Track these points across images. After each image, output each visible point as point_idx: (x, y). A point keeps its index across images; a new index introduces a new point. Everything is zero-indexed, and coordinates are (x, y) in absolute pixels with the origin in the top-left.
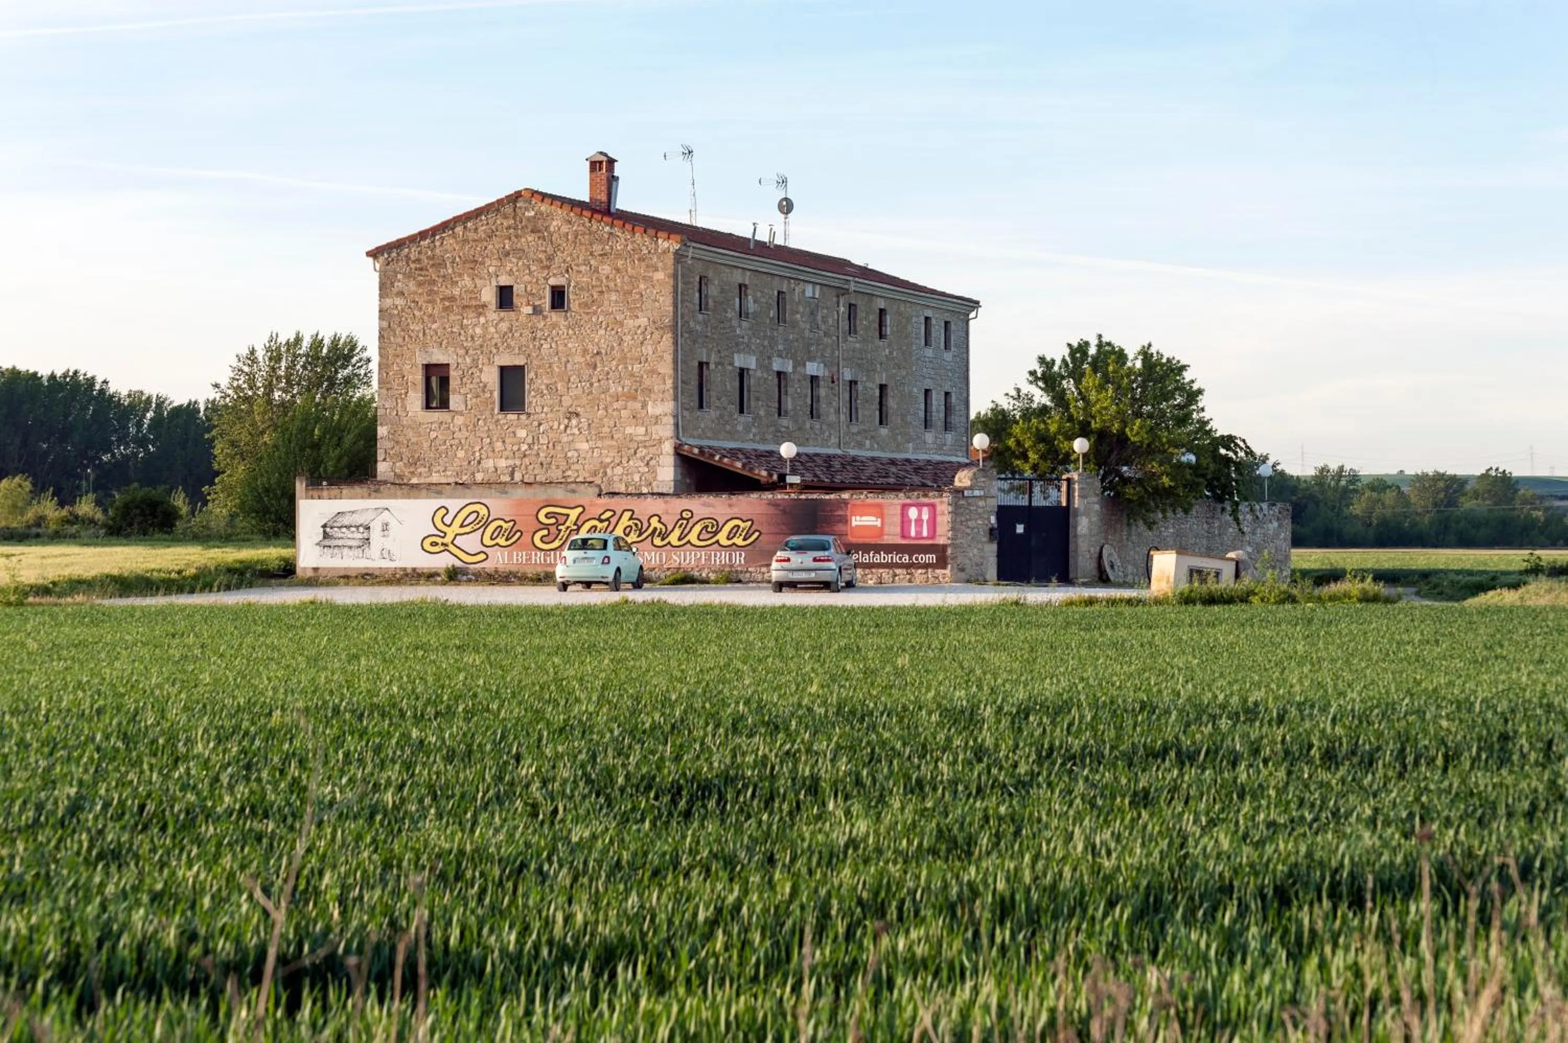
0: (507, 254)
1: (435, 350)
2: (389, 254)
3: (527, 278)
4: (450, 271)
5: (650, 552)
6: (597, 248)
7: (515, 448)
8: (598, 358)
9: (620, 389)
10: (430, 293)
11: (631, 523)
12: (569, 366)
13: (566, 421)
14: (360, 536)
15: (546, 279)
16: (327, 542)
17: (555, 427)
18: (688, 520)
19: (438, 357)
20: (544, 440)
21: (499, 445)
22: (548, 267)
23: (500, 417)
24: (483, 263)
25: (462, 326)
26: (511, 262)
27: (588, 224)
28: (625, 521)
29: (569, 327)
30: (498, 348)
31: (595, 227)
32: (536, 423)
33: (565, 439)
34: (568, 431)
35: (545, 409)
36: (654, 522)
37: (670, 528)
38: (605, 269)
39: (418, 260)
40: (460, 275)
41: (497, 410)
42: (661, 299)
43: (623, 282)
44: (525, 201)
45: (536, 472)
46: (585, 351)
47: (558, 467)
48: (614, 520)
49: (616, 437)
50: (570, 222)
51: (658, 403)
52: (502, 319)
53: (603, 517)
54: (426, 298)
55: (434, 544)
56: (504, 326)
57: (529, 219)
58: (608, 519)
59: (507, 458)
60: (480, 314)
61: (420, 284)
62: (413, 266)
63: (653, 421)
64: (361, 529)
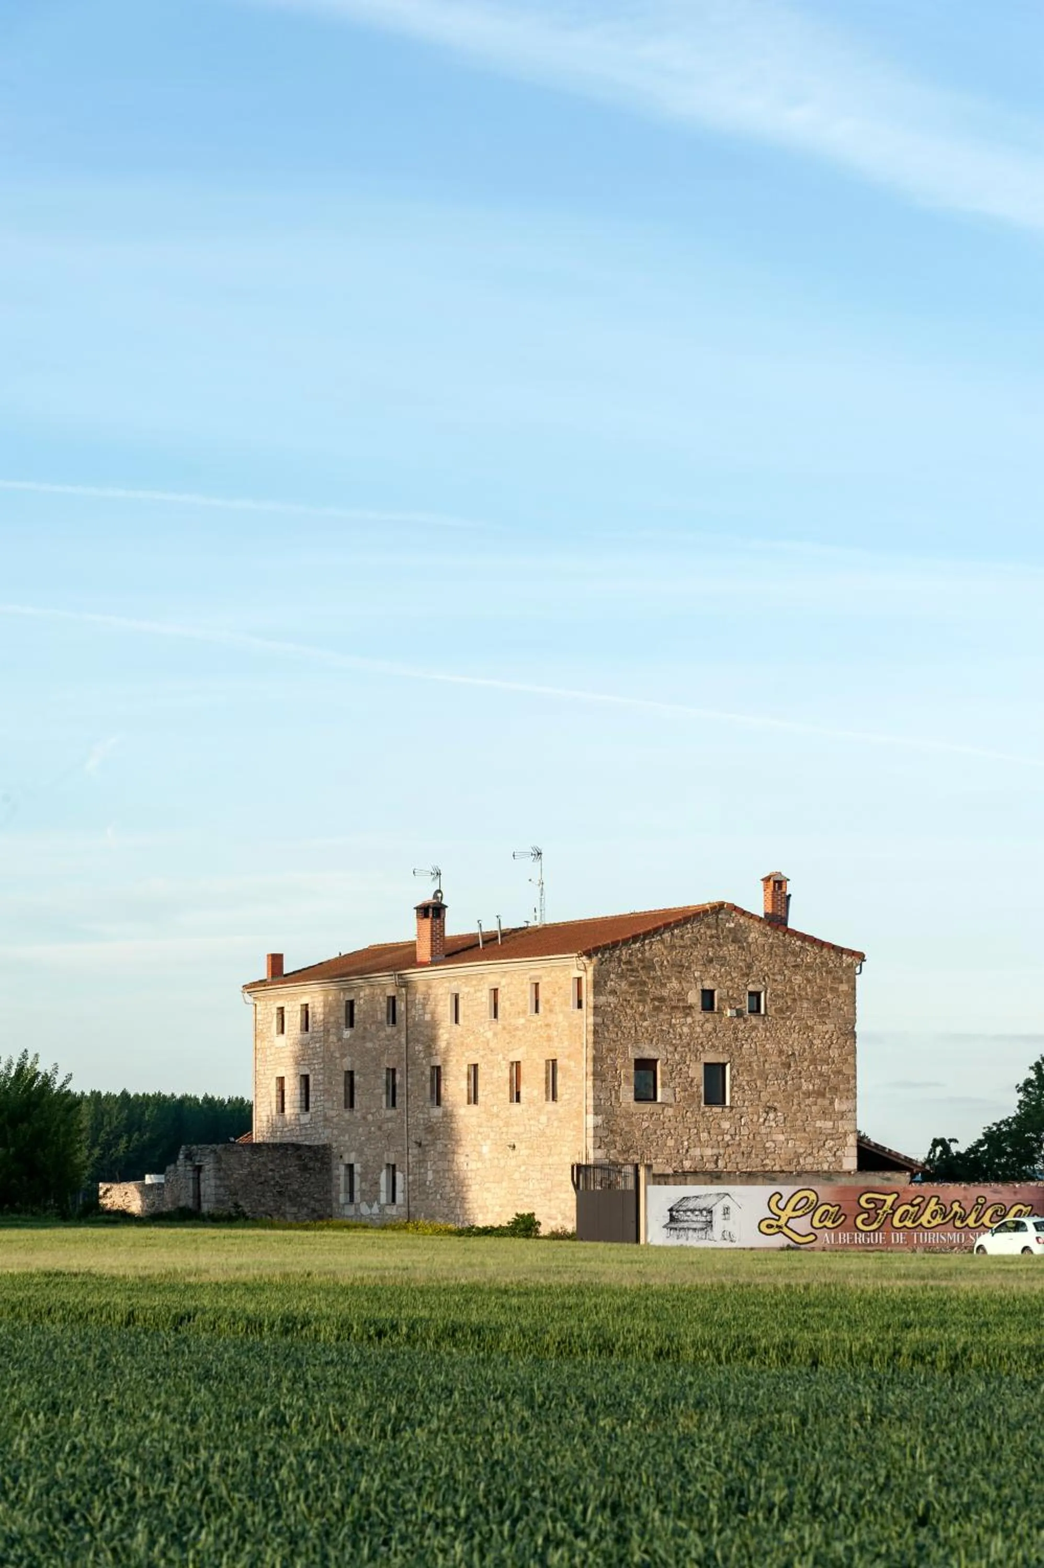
0: (711, 961)
1: (647, 1046)
2: (603, 955)
3: (729, 983)
4: (659, 973)
5: (951, 1233)
6: (790, 959)
7: (720, 1138)
8: (792, 1058)
9: (811, 1087)
10: (642, 993)
11: (937, 1207)
12: (767, 1066)
13: (765, 1115)
14: (704, 1219)
15: (746, 986)
16: (673, 1225)
17: (755, 1119)
18: (982, 1205)
19: (649, 1052)
20: (745, 1131)
21: (704, 1136)
22: (748, 975)
23: (707, 1109)
24: (689, 968)
25: (670, 1024)
26: (714, 968)
27: (781, 938)
28: (932, 1206)
29: (766, 1030)
30: (703, 1046)
31: (788, 941)
32: (738, 1116)
33: (763, 1130)
34: (767, 1124)
35: (746, 1103)
36: (956, 1207)
37: (968, 1212)
38: (798, 979)
39: (629, 962)
40: (669, 978)
41: (702, 1105)
42: (846, 1008)
43: (812, 991)
44: (726, 914)
45: (738, 1160)
46: (781, 1052)
47: (757, 1156)
48: (923, 1205)
49: (807, 1130)
50: (766, 935)
51: (844, 1099)
52: (707, 1020)
53: (915, 1202)
54: (637, 997)
55: (770, 1226)
56: (709, 1027)
57: (730, 930)
58: (918, 1205)
59: (712, 1148)
60: (687, 1015)
61: (632, 984)
62: (624, 967)
63: (840, 1116)
64: (705, 1213)
